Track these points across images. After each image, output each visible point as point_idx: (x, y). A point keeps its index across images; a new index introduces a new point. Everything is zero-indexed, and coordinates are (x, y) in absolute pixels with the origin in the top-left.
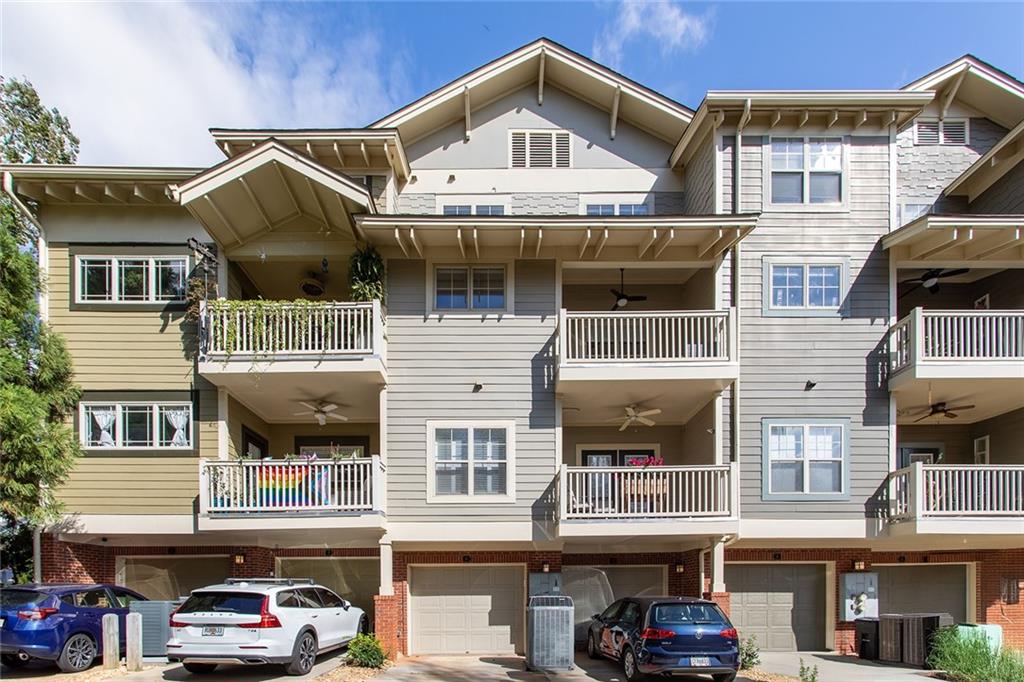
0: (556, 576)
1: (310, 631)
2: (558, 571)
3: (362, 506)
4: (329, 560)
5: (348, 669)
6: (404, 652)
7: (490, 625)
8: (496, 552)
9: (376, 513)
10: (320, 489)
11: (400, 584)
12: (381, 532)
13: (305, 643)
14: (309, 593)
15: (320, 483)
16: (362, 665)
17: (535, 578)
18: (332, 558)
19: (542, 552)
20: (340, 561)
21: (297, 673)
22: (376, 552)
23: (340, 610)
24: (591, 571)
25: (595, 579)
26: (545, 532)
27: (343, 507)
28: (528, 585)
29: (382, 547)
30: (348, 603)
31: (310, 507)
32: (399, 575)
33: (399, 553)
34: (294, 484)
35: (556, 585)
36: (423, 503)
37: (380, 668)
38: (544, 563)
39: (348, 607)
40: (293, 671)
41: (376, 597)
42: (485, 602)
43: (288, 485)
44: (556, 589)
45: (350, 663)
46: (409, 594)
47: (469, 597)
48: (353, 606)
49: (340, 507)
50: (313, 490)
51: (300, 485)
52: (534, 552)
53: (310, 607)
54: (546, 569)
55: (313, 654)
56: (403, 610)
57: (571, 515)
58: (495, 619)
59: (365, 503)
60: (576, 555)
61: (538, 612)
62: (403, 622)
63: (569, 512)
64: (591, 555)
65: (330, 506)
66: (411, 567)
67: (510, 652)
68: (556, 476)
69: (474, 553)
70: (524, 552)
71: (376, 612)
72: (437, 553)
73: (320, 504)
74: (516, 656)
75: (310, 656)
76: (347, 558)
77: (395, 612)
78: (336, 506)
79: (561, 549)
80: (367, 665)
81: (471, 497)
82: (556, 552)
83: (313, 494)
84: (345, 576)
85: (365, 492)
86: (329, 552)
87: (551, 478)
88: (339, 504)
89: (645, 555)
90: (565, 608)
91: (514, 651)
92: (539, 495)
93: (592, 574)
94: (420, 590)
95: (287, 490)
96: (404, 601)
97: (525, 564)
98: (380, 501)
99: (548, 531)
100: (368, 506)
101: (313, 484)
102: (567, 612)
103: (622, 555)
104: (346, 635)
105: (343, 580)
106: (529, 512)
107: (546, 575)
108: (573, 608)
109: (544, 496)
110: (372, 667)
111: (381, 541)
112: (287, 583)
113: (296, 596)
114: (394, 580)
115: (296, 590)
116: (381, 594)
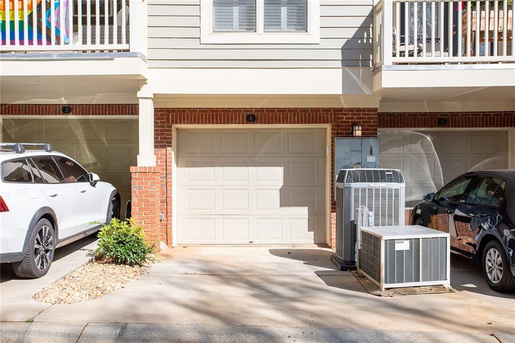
0: (371, 141)
1: (48, 216)
2: (374, 135)
3: (115, 46)
4: (66, 121)
5: (98, 267)
6: (168, 241)
7: (281, 206)
8: (290, 110)
9: (135, 55)
10: (58, 23)
11: (163, 151)
12: (139, 82)
13: (40, 233)
14: (45, 163)
15: (58, 14)
16: (116, 261)
17: (343, 145)
18: (70, 117)
19: (351, 110)
20: (80, 121)
21: (30, 276)
22: (133, 109)
23: (86, 185)
24: (411, 136)
25: (417, 147)
26: (359, 82)
27: (89, 46)
28: (333, 153)
29: (141, 102)
30: (96, 177)
31: (44, 46)
32: (162, 140)
33: (161, 110)
34: (22, 16)
35: (371, 154)
36: (195, 44)
37: (141, 266)
38: (355, 124)
39: (96, 182)
40: (24, 271)
41: (133, 169)
42: (275, 176)
43: (13, 16)
44: (371, 159)
45: (99, 258)
46: (174, 164)
47: (254, 168)
48: (102, 180)
49: (84, 47)
50: (49, 23)
51: (30, 17)
52: (341, 110)
53: (47, 182)
54: (358, 133)
55: (51, 248)
56: (167, 185)
57: (399, 59)
58: (288, 199)
59: (119, 42)
60: (393, 114)
61: (357, 190)
62: (166, 201)
63: (394, 55)
64: (414, 115)
65: (71, 47)
66: (177, 129)
67: (307, 241)
68: (374, 8)
69: (261, 110)
70: (328, 110)
71: (133, 189)
72: (212, 110)
73: (58, 43)
74: (316, 247)
75: (47, 251)
76: (91, 117)
77: (157, 189)
78: (79, 45)
79: (377, 106)
80: (124, 262)
81: (261, 35)
82: (369, 110)
83: (48, 30)
84: (89, 141)
85: (119, 28)
86: (67, 109)
87: (367, 11)
88: (84, 42)
89: (484, 114)
90: (394, 185)
91: (313, 241)
92: (351, 33)
93: (413, 139)
94: (189, 159)
95: (12, 23)
96: (167, 174)
97: (328, 127)
98: (139, 40)
99: (363, 81)
100: (124, 46)
101: (49, 15)
102: (397, 190)
103: (455, 115)
104: (92, 220)
105: (85, 146)
106: (338, 55)
107: (359, 141)
108: (403, 185)
109: (358, 35)
110: (131, 264)
111: (139, 94)
112: (14, 149)
113: (27, 168)
114: (156, 147)
115: (28, 158)
116: (139, 164)
